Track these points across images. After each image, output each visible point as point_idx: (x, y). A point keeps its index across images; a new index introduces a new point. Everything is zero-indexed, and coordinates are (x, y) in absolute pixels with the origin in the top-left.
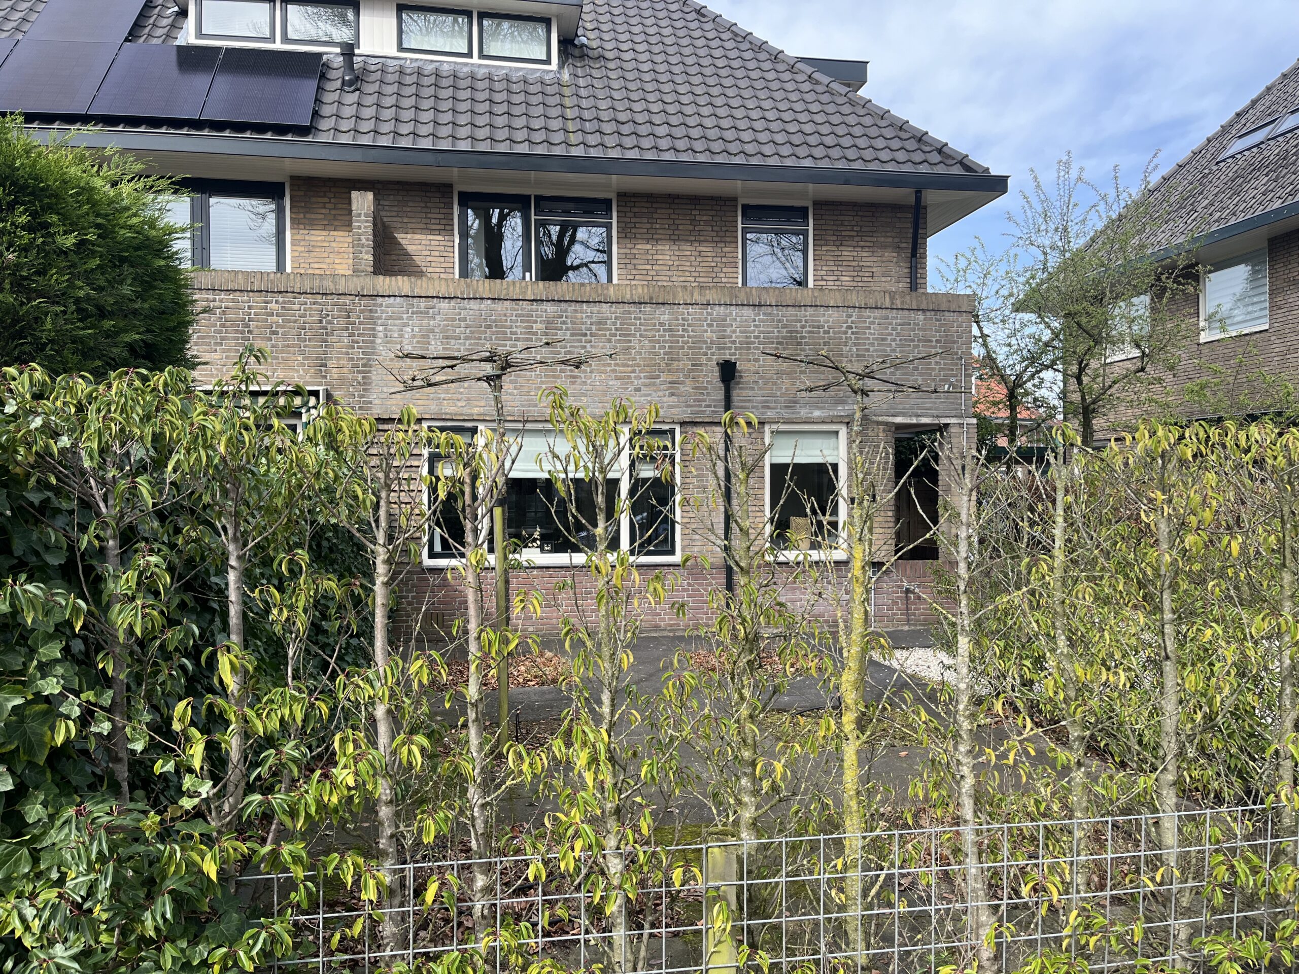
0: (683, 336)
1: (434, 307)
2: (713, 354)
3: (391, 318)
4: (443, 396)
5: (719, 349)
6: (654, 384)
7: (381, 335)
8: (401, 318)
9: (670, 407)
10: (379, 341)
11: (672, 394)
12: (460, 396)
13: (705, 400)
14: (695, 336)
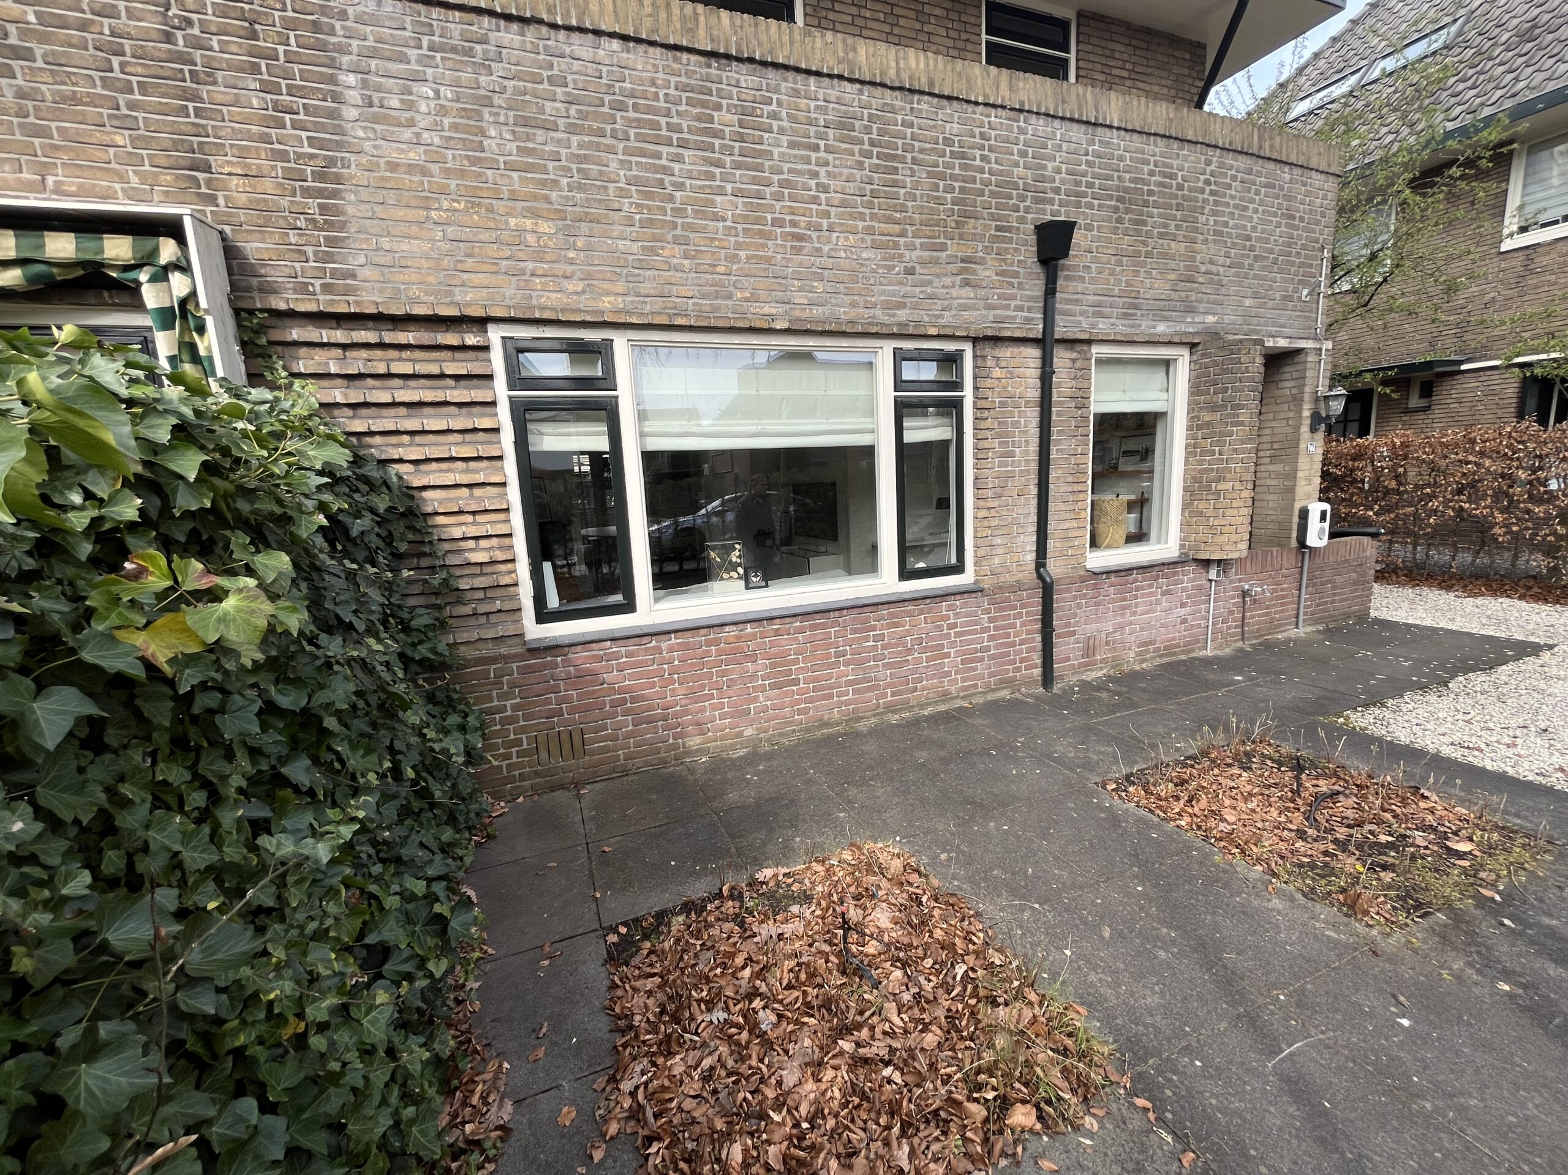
0: (982, 171)
1: (483, 41)
2: (1027, 210)
3: (374, 54)
4: (530, 266)
5: (1038, 201)
6: (936, 262)
7: (354, 96)
8: (403, 59)
9: (964, 308)
10: (350, 113)
11: (966, 283)
12: (570, 269)
13: (1014, 298)
14: (1000, 173)
